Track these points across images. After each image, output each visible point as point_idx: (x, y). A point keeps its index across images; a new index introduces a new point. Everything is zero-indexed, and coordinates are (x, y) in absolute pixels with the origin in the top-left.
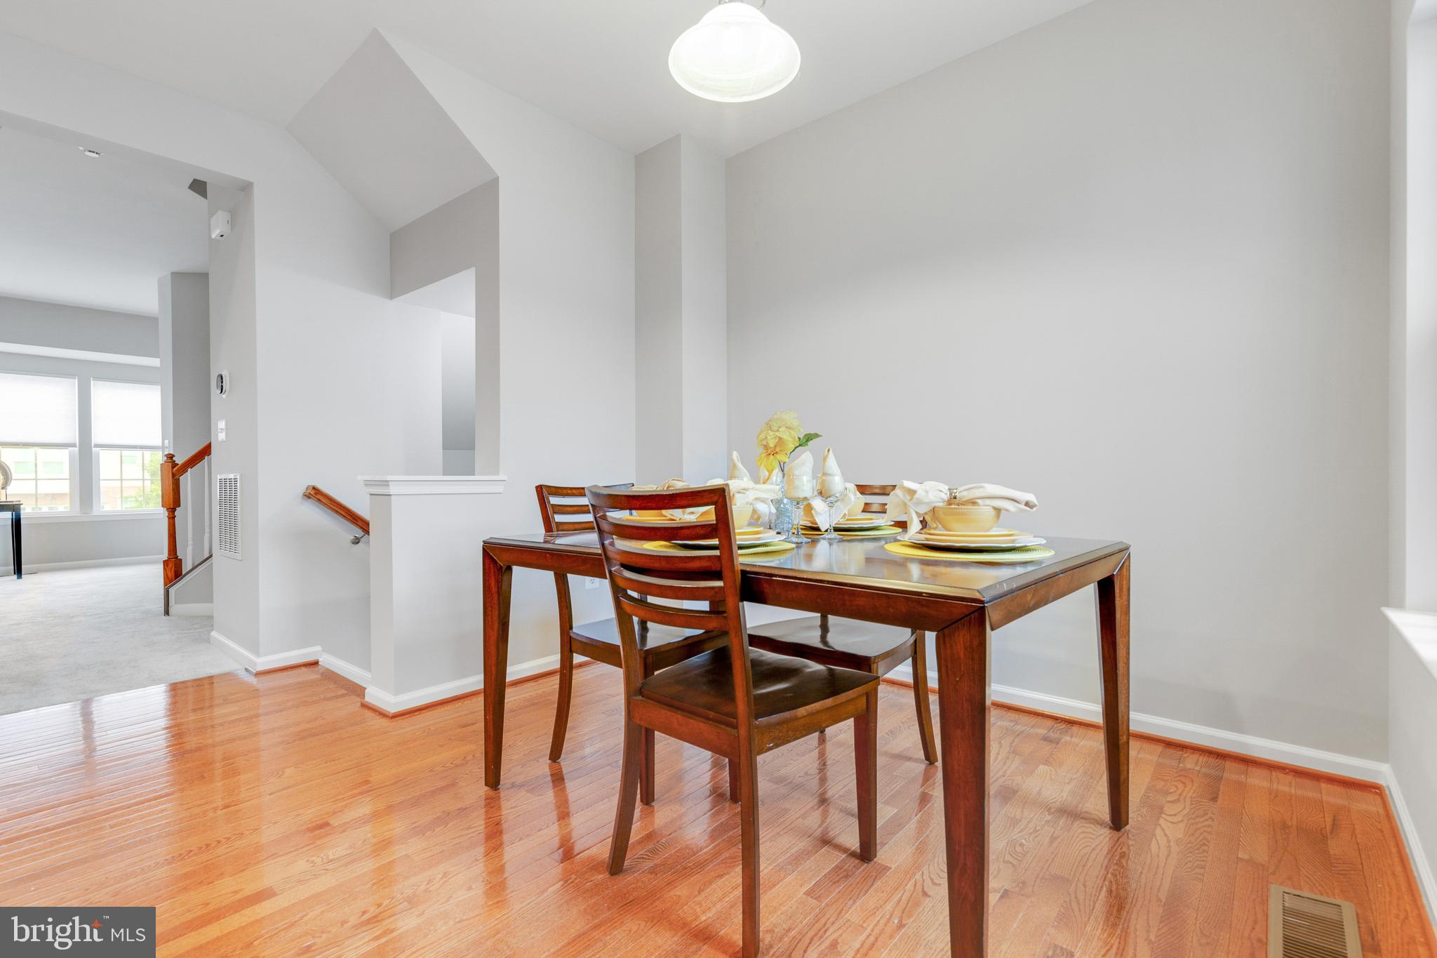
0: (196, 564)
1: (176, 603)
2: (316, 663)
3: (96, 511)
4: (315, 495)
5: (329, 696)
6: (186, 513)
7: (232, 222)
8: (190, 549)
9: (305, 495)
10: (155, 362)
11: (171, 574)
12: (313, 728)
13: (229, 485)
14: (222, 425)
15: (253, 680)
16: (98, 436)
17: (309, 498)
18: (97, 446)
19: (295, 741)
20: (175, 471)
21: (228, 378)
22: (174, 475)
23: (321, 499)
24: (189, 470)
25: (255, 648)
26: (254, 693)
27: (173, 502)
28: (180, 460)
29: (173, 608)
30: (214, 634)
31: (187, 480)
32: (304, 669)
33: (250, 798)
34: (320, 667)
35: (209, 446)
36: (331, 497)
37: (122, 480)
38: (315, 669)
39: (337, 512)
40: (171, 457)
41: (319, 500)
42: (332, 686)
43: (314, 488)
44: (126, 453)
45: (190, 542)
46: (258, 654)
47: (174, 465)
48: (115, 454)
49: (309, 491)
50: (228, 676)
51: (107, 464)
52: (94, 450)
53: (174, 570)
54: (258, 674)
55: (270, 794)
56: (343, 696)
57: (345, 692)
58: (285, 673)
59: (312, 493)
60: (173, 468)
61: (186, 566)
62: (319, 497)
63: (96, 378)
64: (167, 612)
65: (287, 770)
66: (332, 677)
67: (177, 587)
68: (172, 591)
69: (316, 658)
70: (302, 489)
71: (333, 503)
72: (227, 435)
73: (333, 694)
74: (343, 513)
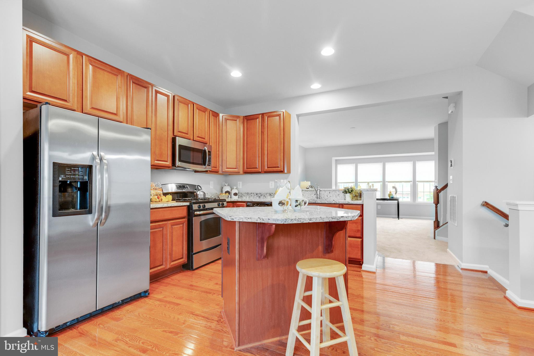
0: (444, 224)
1: (437, 236)
2: (486, 272)
3: (417, 202)
4: (486, 205)
5: (489, 287)
6: (441, 206)
7: (455, 107)
8: (442, 218)
9: (482, 205)
10: (433, 153)
11: (436, 226)
12: (480, 297)
13: (453, 199)
14: (451, 177)
15: (461, 271)
16: (417, 179)
17: (484, 206)
18: (417, 181)
19: (472, 299)
20: (438, 192)
21: (453, 161)
22: (437, 193)
23: (489, 207)
24: (442, 191)
25: (461, 259)
26: (460, 276)
27: (437, 202)
28: (439, 188)
29: (436, 237)
30: (448, 250)
31: (441, 194)
32: (480, 273)
33: (453, 311)
34: (488, 274)
35: (447, 184)
36: (493, 206)
37: (424, 192)
38: (486, 274)
39: (497, 213)
40: (436, 187)
41: (488, 207)
42: (492, 284)
43: (486, 202)
44: (425, 183)
45: (442, 216)
46: (462, 262)
47: (437, 190)
48: (422, 184)
49: (483, 204)
50: (452, 266)
51: (420, 187)
52: (417, 183)
53: (437, 225)
54: (462, 269)
55: (460, 314)
56: (496, 290)
57: (498, 289)
58: (472, 272)
59: (485, 204)
60: (437, 191)
61: (441, 224)
62: (488, 206)
63: (418, 161)
64: (435, 238)
65: (467, 308)
66: (492, 280)
67: (439, 230)
68: (436, 231)
69: (486, 270)
70: (481, 202)
71: (495, 209)
72: (453, 182)
73: (491, 287)
74: (499, 213)
